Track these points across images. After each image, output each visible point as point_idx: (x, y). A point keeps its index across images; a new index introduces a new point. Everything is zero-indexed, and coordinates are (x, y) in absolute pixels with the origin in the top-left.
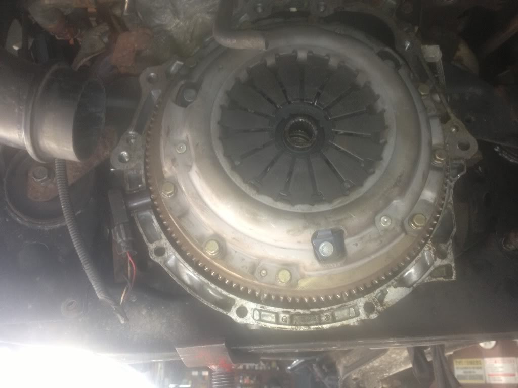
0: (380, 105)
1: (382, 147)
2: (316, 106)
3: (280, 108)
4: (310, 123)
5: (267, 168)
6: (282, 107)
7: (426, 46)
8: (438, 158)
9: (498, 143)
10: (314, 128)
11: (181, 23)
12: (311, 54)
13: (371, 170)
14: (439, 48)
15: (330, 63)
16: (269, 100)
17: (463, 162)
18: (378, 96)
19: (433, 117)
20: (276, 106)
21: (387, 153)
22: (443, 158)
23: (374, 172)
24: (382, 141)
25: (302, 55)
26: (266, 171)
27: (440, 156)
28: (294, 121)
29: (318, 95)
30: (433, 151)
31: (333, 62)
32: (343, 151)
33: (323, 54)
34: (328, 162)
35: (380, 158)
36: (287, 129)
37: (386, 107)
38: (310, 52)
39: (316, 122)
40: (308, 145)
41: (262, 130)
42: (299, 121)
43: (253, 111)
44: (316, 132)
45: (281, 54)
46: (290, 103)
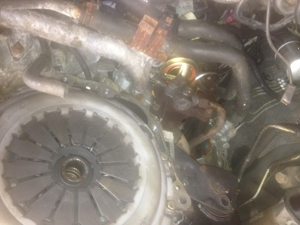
0: (137, 160)
1: (134, 192)
2: (92, 152)
3: (63, 147)
4: (84, 163)
5: (39, 194)
6: (65, 147)
7: (166, 131)
8: (169, 207)
9: (201, 202)
10: (86, 168)
11: (4, 74)
12: (95, 115)
13: (124, 210)
14: (173, 134)
15: (107, 124)
16: (56, 139)
17: (181, 212)
18: (137, 154)
19: (168, 176)
20: (60, 145)
21: (138, 198)
22: (172, 208)
23: (126, 212)
24: (135, 188)
25: (89, 114)
26: (37, 197)
27: (171, 206)
28: (72, 160)
29: (95, 145)
30: (167, 201)
31: (110, 124)
32: (105, 191)
33: (104, 116)
34: (91, 197)
35: (132, 201)
36: (64, 165)
37: (141, 163)
38: (95, 113)
39: (89, 164)
40: (79, 181)
41: (44, 161)
42: (76, 160)
43: (41, 145)
44: (87, 172)
45: (74, 109)
46: (72, 145)
